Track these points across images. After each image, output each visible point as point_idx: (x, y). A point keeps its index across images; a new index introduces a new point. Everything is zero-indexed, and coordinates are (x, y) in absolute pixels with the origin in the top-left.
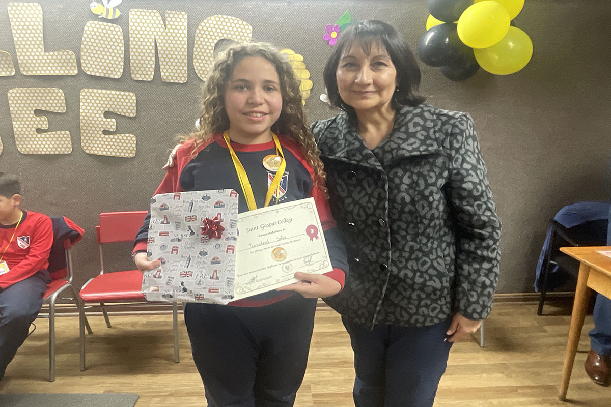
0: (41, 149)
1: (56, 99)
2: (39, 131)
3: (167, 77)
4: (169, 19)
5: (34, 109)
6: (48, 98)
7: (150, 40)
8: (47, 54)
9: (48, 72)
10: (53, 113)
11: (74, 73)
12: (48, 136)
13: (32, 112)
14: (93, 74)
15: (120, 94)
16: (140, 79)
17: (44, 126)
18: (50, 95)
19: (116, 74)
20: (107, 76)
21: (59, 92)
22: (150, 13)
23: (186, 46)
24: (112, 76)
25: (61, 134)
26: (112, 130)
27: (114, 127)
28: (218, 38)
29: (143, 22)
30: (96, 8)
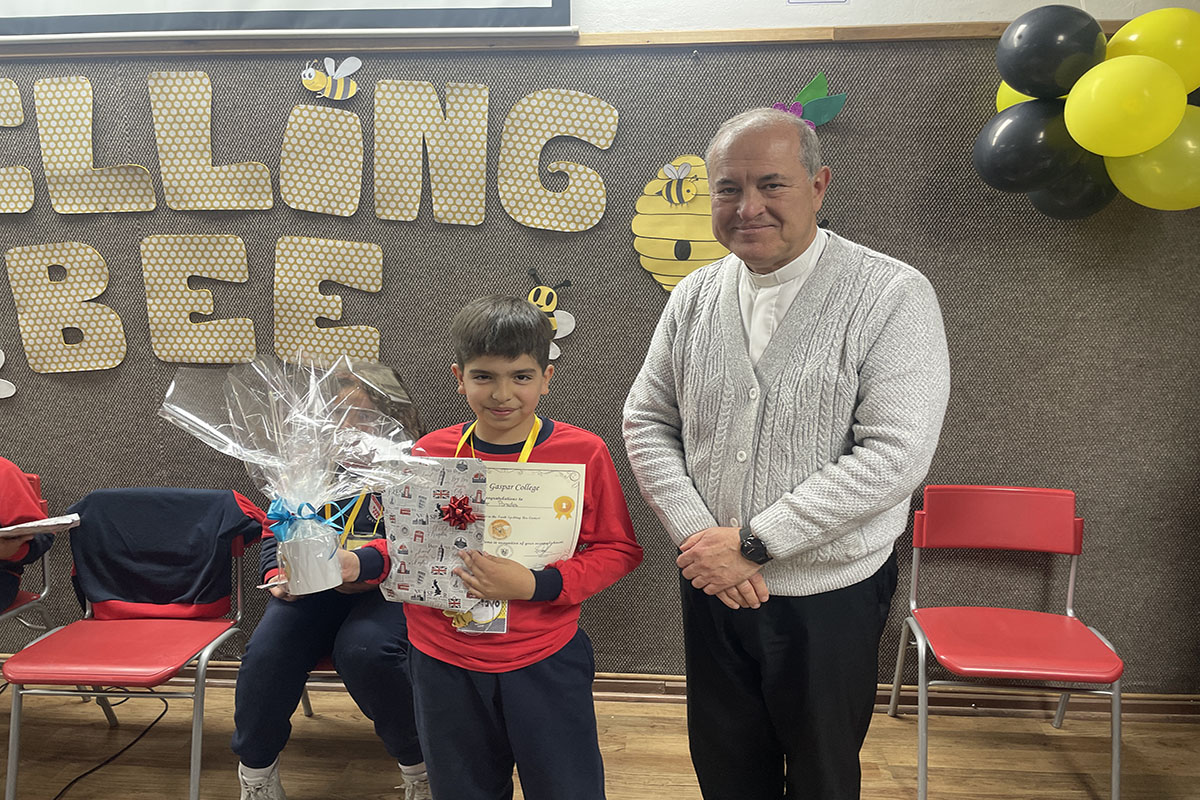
0: (197, 354)
1: (228, 257)
2: (195, 317)
3: (445, 213)
4: (452, 99)
5: (188, 274)
6: (216, 254)
7: (415, 141)
8: (216, 169)
9: (216, 205)
10: (224, 283)
11: (265, 205)
12: (211, 328)
13: (185, 281)
14: (302, 207)
15: (352, 247)
16: (392, 218)
17: (205, 308)
18: (219, 247)
19: (346, 208)
20: (329, 211)
21: (236, 242)
22: (416, 87)
23: (483, 153)
24: (338, 212)
25: (236, 323)
26: (333, 318)
27: (338, 312)
28: (549, 136)
29: (402, 105)
30: (312, 78)
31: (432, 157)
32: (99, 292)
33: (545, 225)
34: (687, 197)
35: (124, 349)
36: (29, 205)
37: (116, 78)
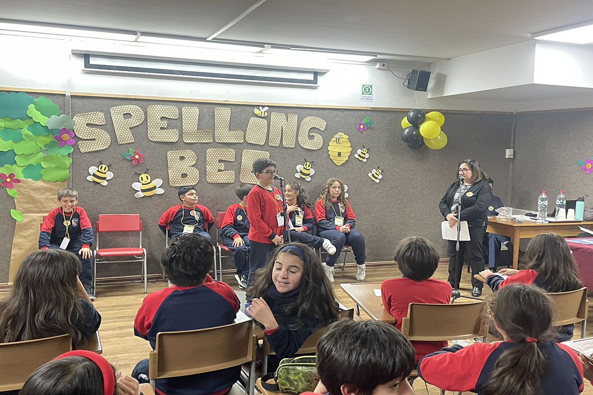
0: (219, 180)
1: (230, 155)
2: (219, 170)
3: (286, 144)
4: (289, 118)
5: (219, 159)
6: (227, 154)
7: (280, 127)
8: (230, 132)
9: (229, 141)
10: (228, 161)
11: (241, 142)
12: (223, 173)
13: (218, 161)
14: (251, 142)
15: (262, 153)
16: (273, 145)
17: (222, 168)
18: (228, 152)
19: (262, 143)
20: (257, 143)
21: (233, 151)
22: (281, 114)
23: (296, 130)
24: (259, 144)
25: (230, 172)
28: (311, 127)
29: (277, 119)
30: (256, 111)
31: (284, 131)
32: (194, 164)
33: (309, 148)
34: (340, 142)
35: (198, 179)
36: (177, 140)
37: (205, 108)
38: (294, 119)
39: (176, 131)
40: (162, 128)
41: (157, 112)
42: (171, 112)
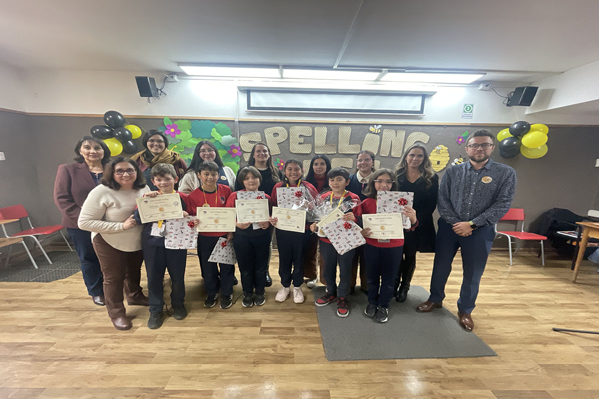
3: (394, 155)
4: (398, 132)
7: (390, 141)
8: (350, 145)
9: (348, 152)
16: (383, 156)
21: (351, 160)
22: (391, 131)
23: (403, 144)
29: (388, 134)
30: (371, 129)
31: (393, 144)
34: (440, 153)
36: (310, 152)
37: (332, 128)
38: (402, 134)
39: (310, 145)
40: (300, 143)
41: (297, 130)
42: (307, 131)
